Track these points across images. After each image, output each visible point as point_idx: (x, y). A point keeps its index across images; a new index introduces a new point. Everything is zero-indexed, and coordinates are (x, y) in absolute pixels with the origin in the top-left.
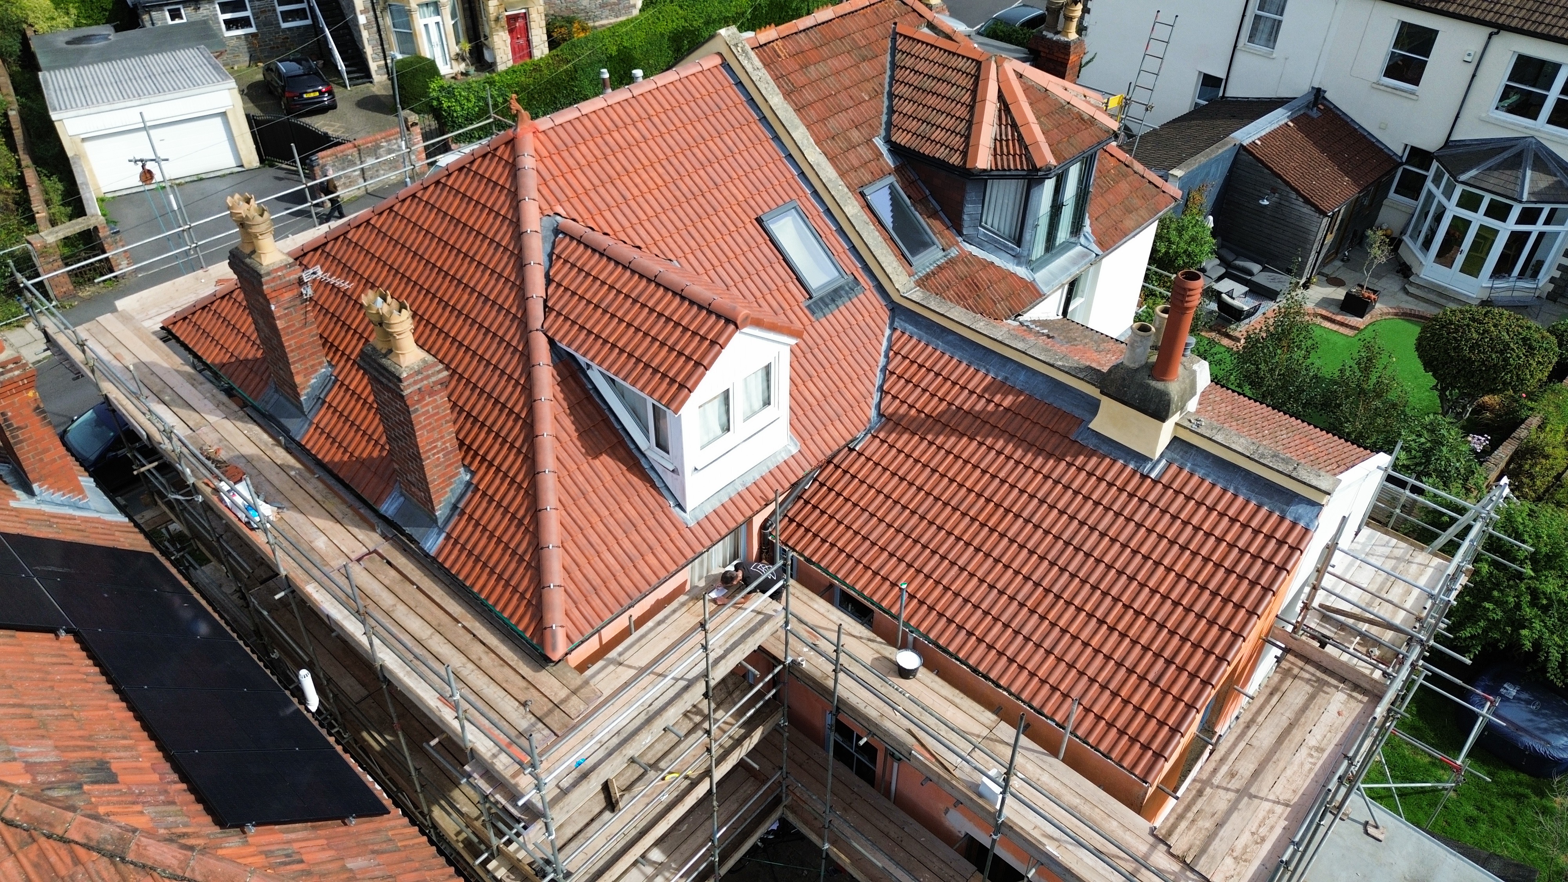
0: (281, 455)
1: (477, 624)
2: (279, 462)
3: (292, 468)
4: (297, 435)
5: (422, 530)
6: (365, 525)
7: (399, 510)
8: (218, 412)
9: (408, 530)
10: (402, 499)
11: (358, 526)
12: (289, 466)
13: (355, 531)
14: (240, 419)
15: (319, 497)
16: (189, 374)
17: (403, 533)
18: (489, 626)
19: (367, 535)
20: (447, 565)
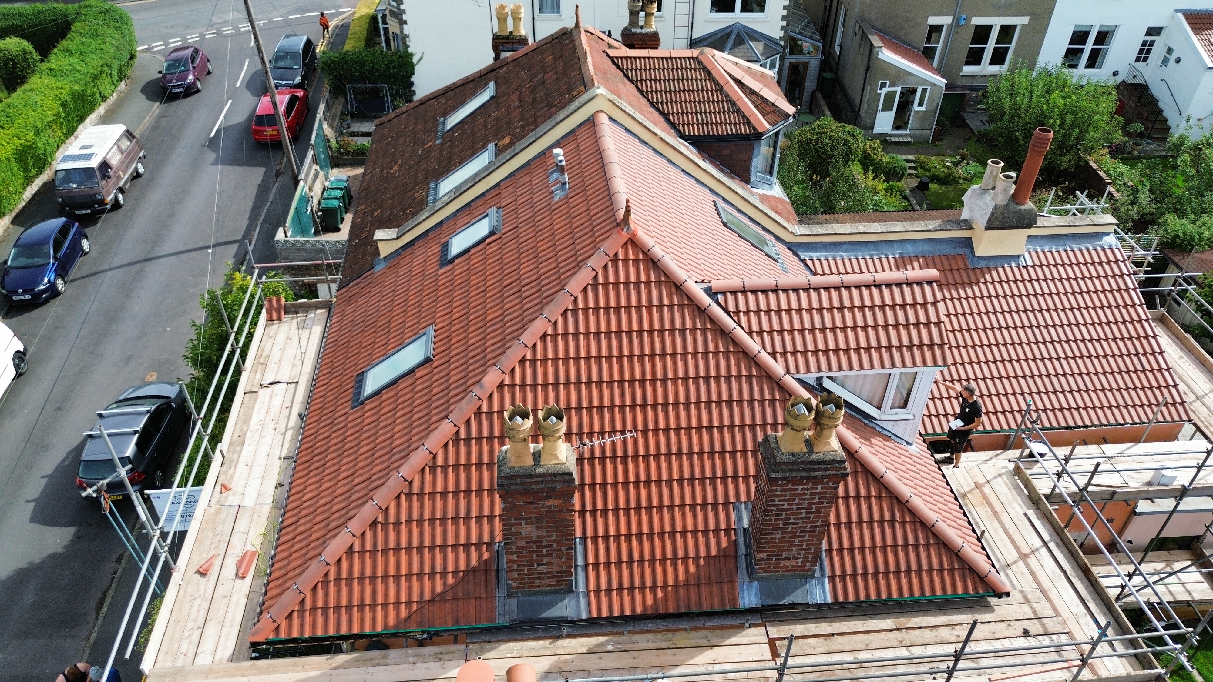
0: (582, 644)
1: (915, 619)
2: (584, 650)
3: (602, 644)
4: (579, 614)
5: (799, 592)
6: (731, 631)
7: (762, 593)
8: (448, 663)
9: (787, 601)
10: (755, 584)
11: (730, 637)
12: (596, 646)
13: (733, 640)
14: (483, 651)
15: (664, 645)
16: (356, 660)
17: (784, 606)
18: (922, 613)
19: (746, 635)
20: (851, 598)
